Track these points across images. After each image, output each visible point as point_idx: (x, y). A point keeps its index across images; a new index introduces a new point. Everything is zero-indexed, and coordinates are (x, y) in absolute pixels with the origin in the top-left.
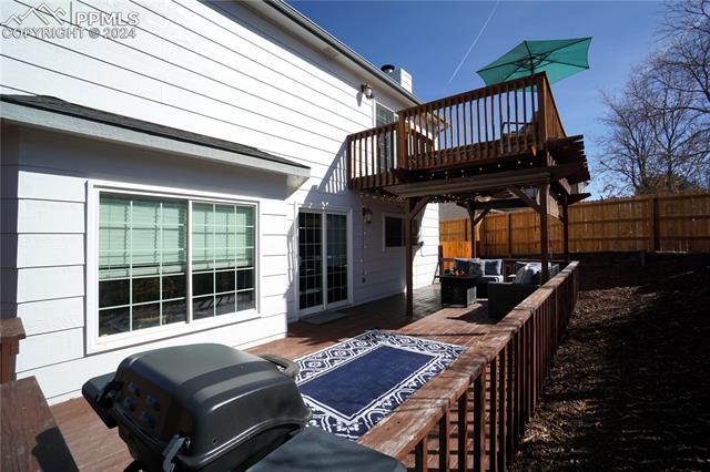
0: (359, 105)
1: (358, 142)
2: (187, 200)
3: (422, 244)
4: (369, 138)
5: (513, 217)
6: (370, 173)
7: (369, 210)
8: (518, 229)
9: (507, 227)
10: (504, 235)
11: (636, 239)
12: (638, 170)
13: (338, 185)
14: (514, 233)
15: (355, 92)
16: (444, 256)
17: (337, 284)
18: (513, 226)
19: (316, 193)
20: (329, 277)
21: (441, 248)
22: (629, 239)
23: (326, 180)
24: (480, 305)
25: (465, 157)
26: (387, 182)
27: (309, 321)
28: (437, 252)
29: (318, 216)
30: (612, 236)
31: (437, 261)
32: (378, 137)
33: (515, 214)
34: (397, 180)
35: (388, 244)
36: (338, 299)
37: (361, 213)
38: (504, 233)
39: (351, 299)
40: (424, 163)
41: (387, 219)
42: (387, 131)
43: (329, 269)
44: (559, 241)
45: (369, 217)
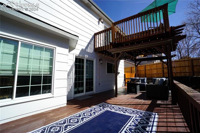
0: (99, 24)
1: (98, 35)
2: (18, 41)
3: (119, 73)
4: (102, 34)
5: (146, 66)
6: (102, 46)
7: (102, 60)
8: (148, 70)
9: (144, 69)
10: (144, 72)
11: (186, 72)
12: (179, 54)
13: (91, 50)
14: (147, 71)
15: (98, 20)
16: (126, 77)
17: (90, 85)
18: (146, 69)
19: (83, 51)
20: (86, 82)
21: (125, 75)
22: (184, 72)
23: (87, 47)
24: (141, 93)
25: (137, 37)
26: (108, 48)
27: (78, 99)
28: (124, 76)
29: (83, 60)
30: (179, 72)
31: (124, 79)
32: (105, 33)
33: (147, 65)
34: (112, 47)
35: (108, 72)
36: (89, 91)
37: (99, 60)
38: (143, 71)
39: (94, 91)
40: (121, 40)
41: (108, 64)
42: (108, 31)
43: (87, 79)
44: (161, 73)
45: (101, 62)
